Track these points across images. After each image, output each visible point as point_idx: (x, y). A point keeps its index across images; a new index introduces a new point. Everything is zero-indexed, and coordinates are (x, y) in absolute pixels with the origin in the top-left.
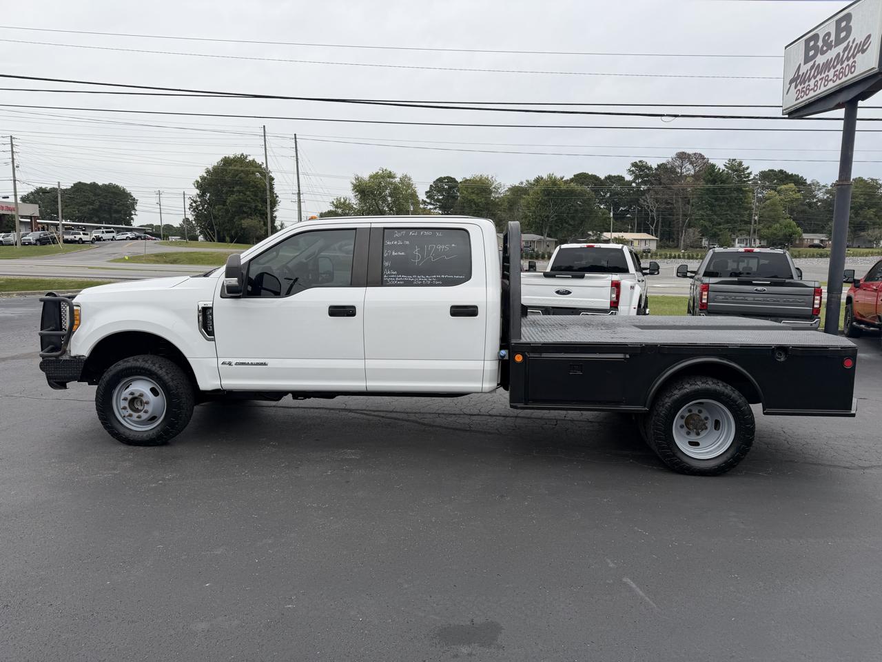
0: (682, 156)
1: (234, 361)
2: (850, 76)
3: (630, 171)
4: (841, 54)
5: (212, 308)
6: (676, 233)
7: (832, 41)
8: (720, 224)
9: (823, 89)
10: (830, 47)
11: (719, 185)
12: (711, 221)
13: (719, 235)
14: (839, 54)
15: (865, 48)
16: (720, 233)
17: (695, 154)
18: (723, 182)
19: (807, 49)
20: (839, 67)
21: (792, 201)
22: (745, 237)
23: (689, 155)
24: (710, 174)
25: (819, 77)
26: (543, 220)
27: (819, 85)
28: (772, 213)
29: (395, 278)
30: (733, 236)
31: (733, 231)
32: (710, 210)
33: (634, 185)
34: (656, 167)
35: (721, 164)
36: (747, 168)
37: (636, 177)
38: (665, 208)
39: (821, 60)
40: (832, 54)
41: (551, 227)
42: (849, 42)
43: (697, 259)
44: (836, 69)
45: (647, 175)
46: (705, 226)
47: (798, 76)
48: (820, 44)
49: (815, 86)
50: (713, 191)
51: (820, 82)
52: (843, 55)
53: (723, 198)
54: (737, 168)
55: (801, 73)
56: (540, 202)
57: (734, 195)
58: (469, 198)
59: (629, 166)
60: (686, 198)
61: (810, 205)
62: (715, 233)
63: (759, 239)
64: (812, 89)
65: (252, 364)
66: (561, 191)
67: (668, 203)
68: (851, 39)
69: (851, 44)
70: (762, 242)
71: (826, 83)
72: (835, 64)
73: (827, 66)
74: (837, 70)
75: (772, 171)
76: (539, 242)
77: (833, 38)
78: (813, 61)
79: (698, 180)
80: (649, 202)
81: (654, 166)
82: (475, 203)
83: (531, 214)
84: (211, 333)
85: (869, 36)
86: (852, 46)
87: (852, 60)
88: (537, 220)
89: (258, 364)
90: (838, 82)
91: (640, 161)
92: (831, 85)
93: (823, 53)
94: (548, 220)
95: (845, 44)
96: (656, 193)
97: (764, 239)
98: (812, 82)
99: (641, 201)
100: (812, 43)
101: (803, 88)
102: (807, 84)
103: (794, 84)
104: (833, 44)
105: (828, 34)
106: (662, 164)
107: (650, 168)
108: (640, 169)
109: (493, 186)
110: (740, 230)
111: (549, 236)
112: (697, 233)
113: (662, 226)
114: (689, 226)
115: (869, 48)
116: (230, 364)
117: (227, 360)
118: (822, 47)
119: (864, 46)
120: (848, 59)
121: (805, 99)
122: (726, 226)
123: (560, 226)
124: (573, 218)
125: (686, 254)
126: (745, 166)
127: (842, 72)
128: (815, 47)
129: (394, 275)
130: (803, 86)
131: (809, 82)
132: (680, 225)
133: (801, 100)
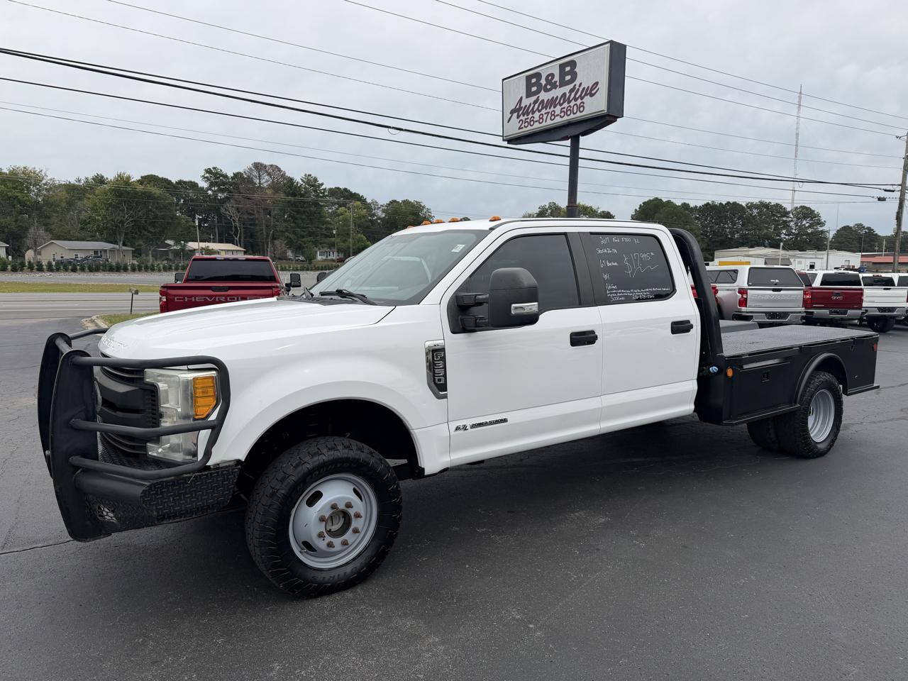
0: (258, 167)
1: (469, 423)
2: (579, 114)
3: (203, 177)
4: (568, 95)
5: (443, 350)
6: (261, 244)
7: (556, 82)
8: (303, 237)
9: (549, 122)
10: (554, 86)
11: (298, 198)
12: (294, 233)
13: (304, 248)
14: (565, 94)
15: (593, 92)
16: (305, 246)
17: (272, 166)
18: (302, 196)
19: (529, 85)
20: (566, 105)
21: (359, 218)
22: (326, 249)
23: (265, 166)
24: (290, 187)
25: (544, 111)
26: (117, 226)
27: (545, 118)
28: (345, 228)
29: (616, 293)
30: (316, 249)
31: (315, 243)
32: (293, 222)
33: (210, 192)
34: (232, 175)
35: (298, 178)
36: (322, 184)
37: (212, 185)
38: (248, 218)
39: (544, 96)
40: (557, 92)
41: (126, 234)
42: (575, 85)
43: (289, 271)
44: (563, 106)
45: (224, 184)
46: (290, 239)
47: (520, 108)
48: (543, 82)
49: (540, 118)
50: (294, 204)
51: (545, 116)
52: (570, 95)
53: (304, 212)
54: (312, 182)
55: (523, 105)
56: (110, 205)
57: (313, 209)
58: (10, 194)
59: (203, 173)
60: (267, 209)
61: (371, 221)
62: (301, 245)
63: (338, 252)
64: (537, 121)
65: (491, 423)
66: (136, 193)
67: (250, 214)
68: (577, 82)
69: (577, 87)
70: (340, 255)
71: (553, 117)
72: (562, 102)
73: (552, 102)
74: (564, 108)
75: (338, 188)
76: (112, 251)
77: (557, 78)
78: (537, 96)
79: (277, 192)
80: (230, 210)
81: (230, 174)
82: (19, 202)
83: (100, 218)
84: (443, 387)
85: (597, 83)
86: (578, 89)
87: (579, 101)
88: (109, 225)
89: (497, 422)
90: (566, 118)
91: (214, 168)
92: (558, 120)
93: (547, 90)
94: (123, 225)
95: (571, 86)
96: (238, 202)
97: (342, 252)
98: (537, 115)
99: (222, 210)
100: (533, 81)
101: (526, 119)
102: (530, 115)
103: (515, 115)
104: (558, 84)
105: (552, 75)
106: (238, 173)
107: (226, 176)
108: (214, 176)
109: (44, 182)
110: (321, 243)
111: (124, 245)
112: (283, 245)
113: (245, 238)
114: (274, 238)
115: (597, 94)
116: (465, 428)
117: (461, 423)
118: (546, 85)
119: (591, 90)
120: (576, 99)
121: (529, 129)
122: (309, 239)
123: (139, 233)
124: (152, 224)
125: (279, 266)
126: (320, 182)
127: (570, 110)
128: (538, 84)
129: (615, 289)
130: (526, 117)
131: (533, 114)
132: (265, 236)
133: (524, 129)
